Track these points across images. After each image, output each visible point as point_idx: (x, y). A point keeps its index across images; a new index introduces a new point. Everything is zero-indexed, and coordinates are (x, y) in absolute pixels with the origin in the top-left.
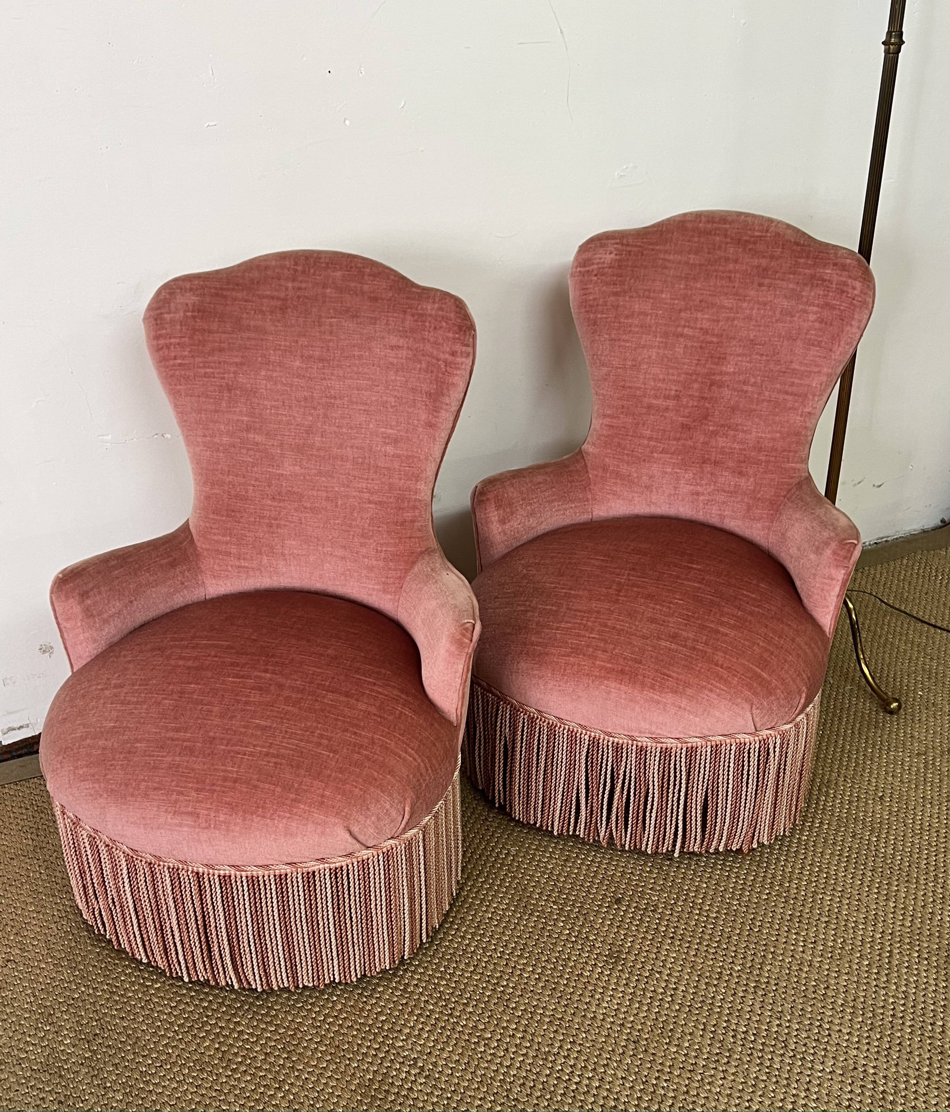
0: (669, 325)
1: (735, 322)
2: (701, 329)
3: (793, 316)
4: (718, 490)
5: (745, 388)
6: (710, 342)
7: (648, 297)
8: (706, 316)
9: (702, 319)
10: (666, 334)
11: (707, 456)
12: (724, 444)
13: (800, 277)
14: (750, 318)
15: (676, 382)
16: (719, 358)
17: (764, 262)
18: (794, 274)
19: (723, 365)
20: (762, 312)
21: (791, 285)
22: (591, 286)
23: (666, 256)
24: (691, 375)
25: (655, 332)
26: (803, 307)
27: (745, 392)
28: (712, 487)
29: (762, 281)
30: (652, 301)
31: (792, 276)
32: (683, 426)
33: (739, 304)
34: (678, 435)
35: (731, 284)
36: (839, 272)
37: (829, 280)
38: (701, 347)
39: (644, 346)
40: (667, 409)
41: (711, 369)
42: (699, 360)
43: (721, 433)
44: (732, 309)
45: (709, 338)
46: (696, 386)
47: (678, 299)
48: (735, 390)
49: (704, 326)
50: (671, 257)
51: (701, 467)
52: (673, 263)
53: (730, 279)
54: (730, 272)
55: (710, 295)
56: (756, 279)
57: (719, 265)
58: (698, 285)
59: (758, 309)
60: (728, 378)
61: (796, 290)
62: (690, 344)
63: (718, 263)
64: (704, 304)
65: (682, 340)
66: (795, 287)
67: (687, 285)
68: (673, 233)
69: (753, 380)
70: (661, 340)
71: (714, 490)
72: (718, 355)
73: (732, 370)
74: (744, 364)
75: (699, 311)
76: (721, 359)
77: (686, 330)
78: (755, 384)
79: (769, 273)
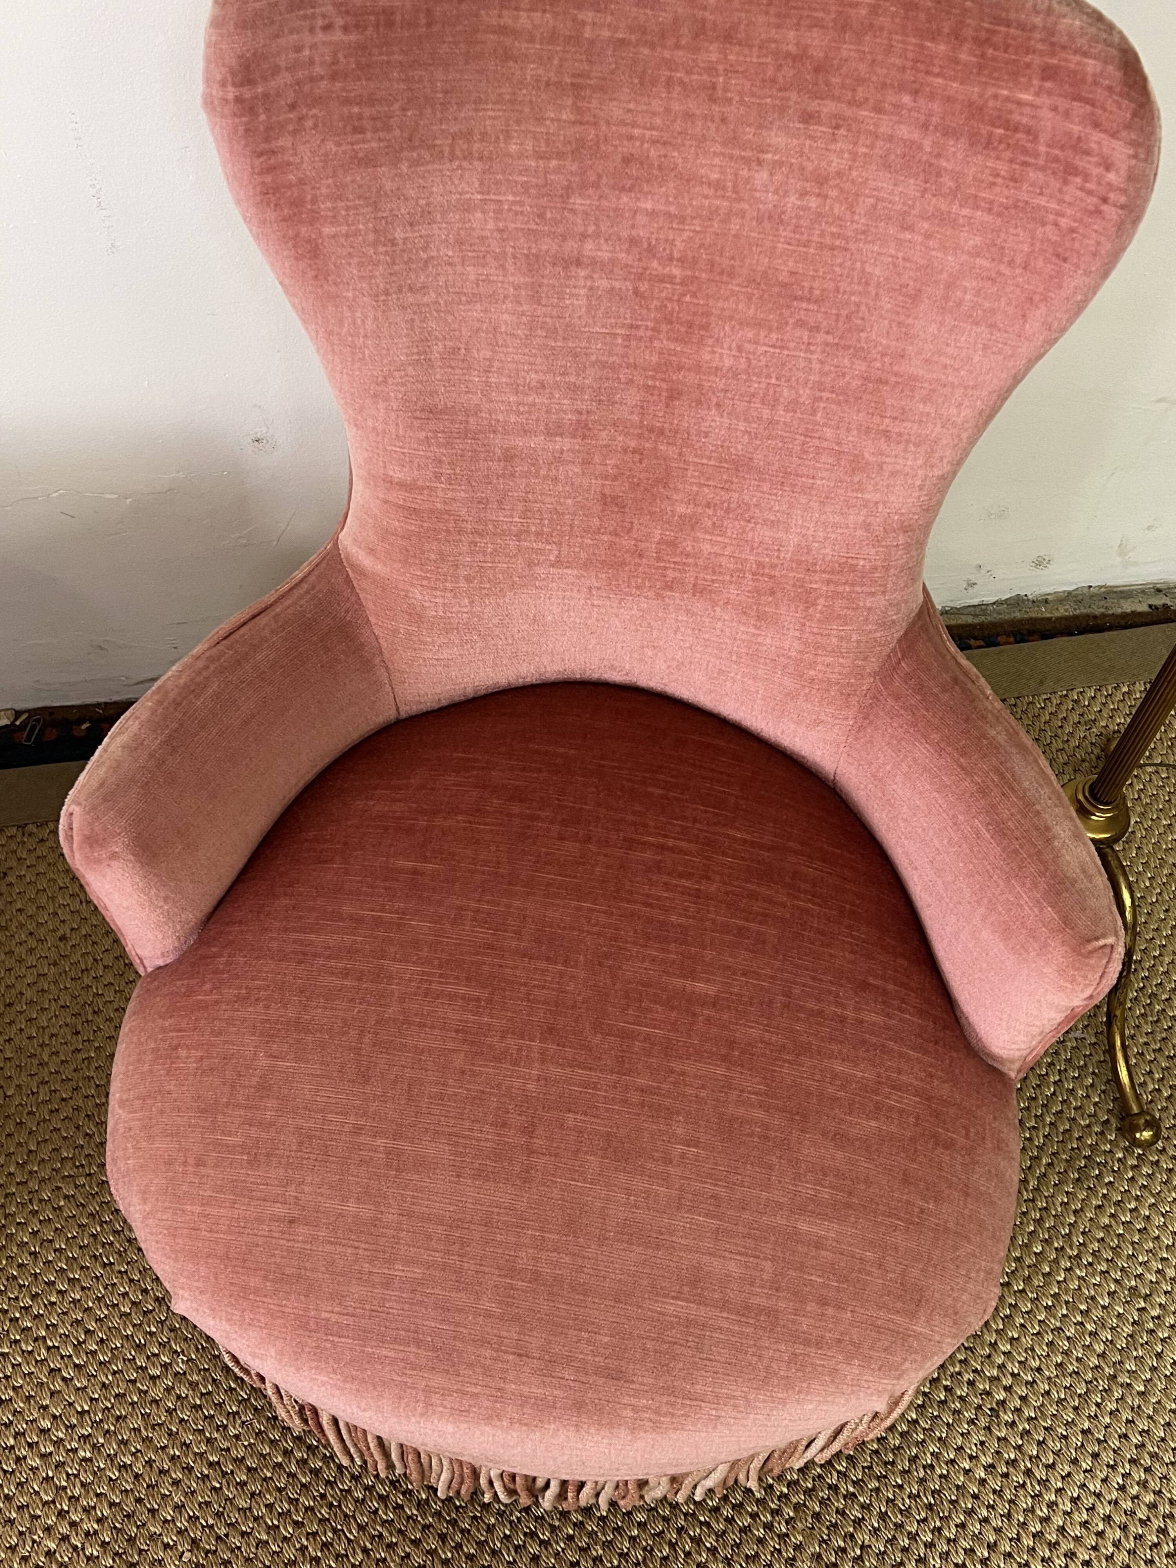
0: (538, 234)
1: (735, 225)
2: (633, 241)
3: (910, 228)
5: (768, 413)
6: (662, 279)
7: (469, 156)
8: (647, 204)
9: (636, 212)
10: (534, 262)
11: (673, 574)
12: (717, 550)
13: (936, 106)
14: (776, 218)
15: (574, 390)
16: (691, 325)
17: (817, 43)
18: (916, 93)
19: (702, 345)
20: (815, 202)
21: (904, 131)
22: (285, 142)
23: (508, 19)
24: (613, 368)
25: (500, 257)
26: (944, 205)
27: (772, 423)
29: (814, 106)
30: (480, 166)
31: (906, 99)
32: (605, 500)
33: (744, 173)
35: (716, 108)
36: (1063, 104)
37: (1028, 131)
38: (636, 293)
39: (474, 299)
40: (558, 459)
41: (670, 353)
42: (631, 327)
43: (707, 522)
44: (718, 185)
45: (656, 267)
46: (632, 397)
47: (560, 155)
48: (739, 418)
49: (642, 232)
50: (524, 20)
51: (660, 597)
52: (531, 40)
53: (711, 93)
54: (711, 70)
55: (654, 142)
56: (794, 96)
57: (677, 46)
58: (616, 111)
59: (803, 194)
60: (720, 384)
61: (920, 147)
62: (604, 284)
63: (670, 42)
65: (582, 273)
66: (916, 136)
67: (578, 110)
70: (520, 278)
72: (684, 316)
73: (728, 362)
74: (761, 349)
75: (623, 189)
76: (698, 329)
77: (589, 246)
78: (793, 406)
79: (835, 80)
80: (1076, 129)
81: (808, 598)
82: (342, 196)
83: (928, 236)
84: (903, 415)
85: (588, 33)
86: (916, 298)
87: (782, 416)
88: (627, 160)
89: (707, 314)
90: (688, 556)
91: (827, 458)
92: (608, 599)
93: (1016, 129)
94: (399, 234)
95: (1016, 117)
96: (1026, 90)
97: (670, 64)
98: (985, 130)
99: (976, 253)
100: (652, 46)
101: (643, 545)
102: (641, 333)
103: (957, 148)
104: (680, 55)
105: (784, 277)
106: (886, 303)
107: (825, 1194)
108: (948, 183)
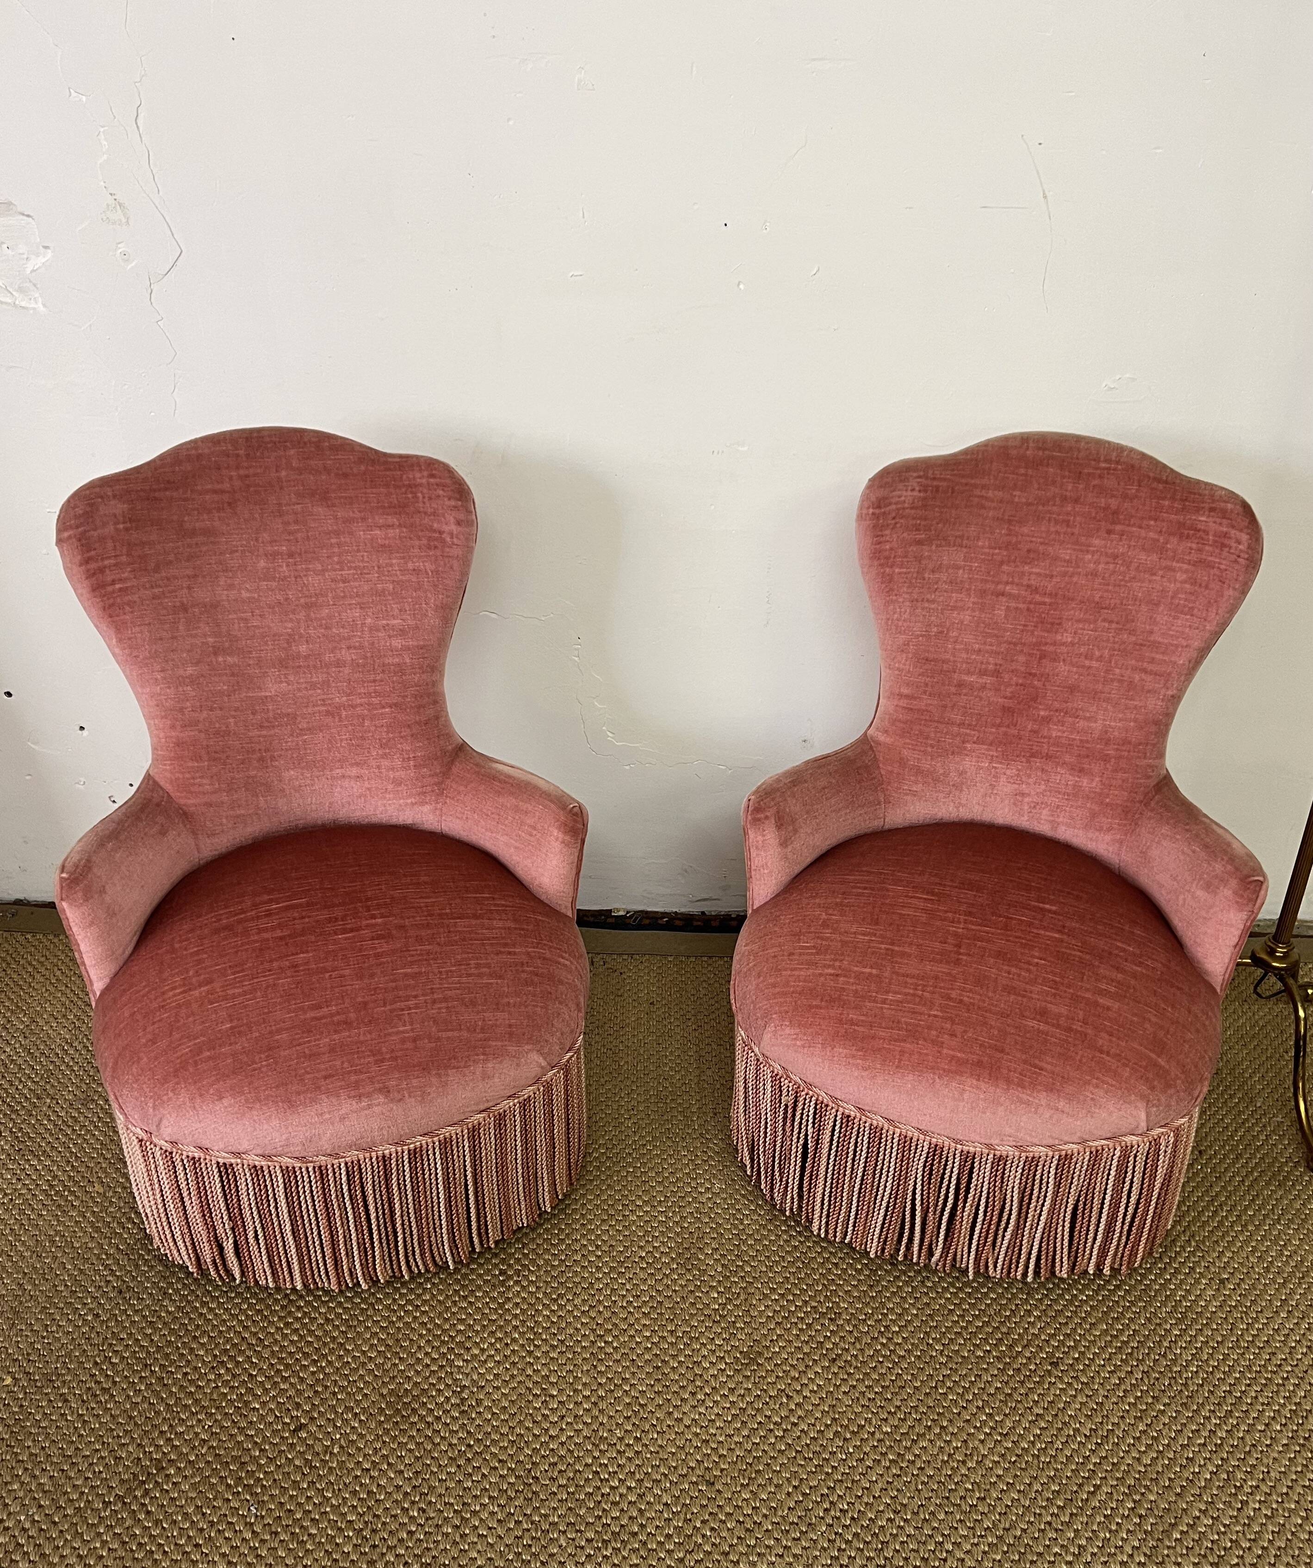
0: (986, 581)
1: (1075, 579)
2: (1028, 586)
3: (1155, 574)
4: (1050, 791)
5: (1087, 663)
6: (1040, 603)
7: (961, 546)
8: (1035, 570)
9: (1030, 573)
10: (983, 593)
11: (1036, 748)
12: (1059, 734)
13: (1165, 524)
14: (1094, 574)
15: (994, 654)
16: (1052, 624)
17: (1114, 503)
18: (1156, 520)
19: (1057, 632)
20: (1111, 566)
21: (1152, 535)
22: (887, 532)
23: (984, 493)
24: (1015, 644)
25: (968, 590)
26: (1169, 563)
27: (1089, 667)
28: (1043, 787)
29: (1112, 527)
30: (965, 550)
31: (1152, 523)
32: (1006, 710)
33: (1080, 556)
34: (998, 721)
35: (1069, 530)
36: (1218, 520)
37: (1204, 531)
38: (1028, 609)
39: (954, 608)
40: (983, 687)
41: (1042, 637)
42: (1025, 626)
43: (1055, 719)
44: (1069, 561)
45: (1038, 598)
46: (1022, 658)
47: (1000, 548)
48: (1073, 666)
49: (1032, 582)
50: (990, 494)
51: (1028, 762)
52: (993, 501)
53: (1067, 523)
54: (1068, 514)
55: (1041, 543)
56: (1103, 523)
57: (1054, 505)
58: (1025, 530)
59: (1108, 563)
60: (1064, 649)
61: (1158, 540)
63: (1052, 503)
64: (1032, 555)
65: (1004, 600)
66: (1157, 537)
67: (1009, 530)
68: (992, 462)
69: (1097, 653)
70: (976, 600)
71: (1045, 791)
72: (1050, 620)
73: (1069, 640)
74: (1086, 632)
75: (1026, 563)
76: (1056, 625)
77: (1009, 587)
78: (1101, 659)
79: (1121, 517)
80: (1225, 529)
81: (1106, 759)
82: (906, 557)
83: (1162, 577)
84: (1152, 661)
85: (1016, 500)
86: (1157, 605)
87: (1094, 664)
88: (1029, 551)
89: (1060, 618)
90: (1044, 738)
91: (1115, 684)
92: (1001, 763)
93: (1199, 531)
94: (926, 575)
95: (1199, 526)
96: (1203, 515)
97: (1050, 512)
98: (1186, 532)
99: (1185, 582)
100: (1043, 505)
101: (1022, 733)
102: (1029, 628)
103: (1174, 540)
104: (1055, 508)
105: (1097, 599)
106: (1144, 608)
107: (1113, 989)
108: (1170, 554)
